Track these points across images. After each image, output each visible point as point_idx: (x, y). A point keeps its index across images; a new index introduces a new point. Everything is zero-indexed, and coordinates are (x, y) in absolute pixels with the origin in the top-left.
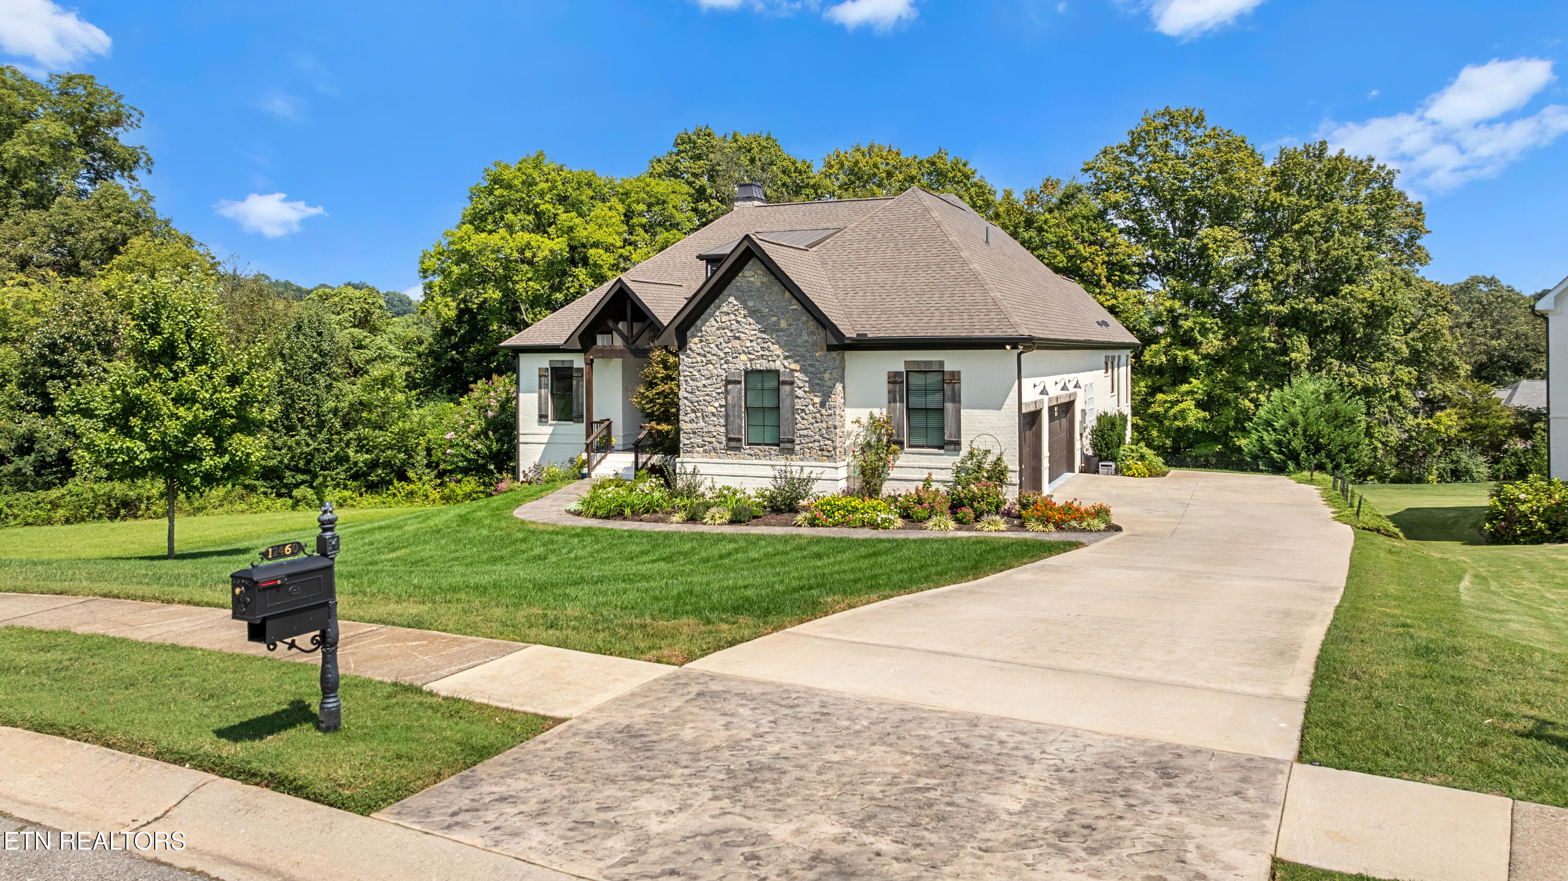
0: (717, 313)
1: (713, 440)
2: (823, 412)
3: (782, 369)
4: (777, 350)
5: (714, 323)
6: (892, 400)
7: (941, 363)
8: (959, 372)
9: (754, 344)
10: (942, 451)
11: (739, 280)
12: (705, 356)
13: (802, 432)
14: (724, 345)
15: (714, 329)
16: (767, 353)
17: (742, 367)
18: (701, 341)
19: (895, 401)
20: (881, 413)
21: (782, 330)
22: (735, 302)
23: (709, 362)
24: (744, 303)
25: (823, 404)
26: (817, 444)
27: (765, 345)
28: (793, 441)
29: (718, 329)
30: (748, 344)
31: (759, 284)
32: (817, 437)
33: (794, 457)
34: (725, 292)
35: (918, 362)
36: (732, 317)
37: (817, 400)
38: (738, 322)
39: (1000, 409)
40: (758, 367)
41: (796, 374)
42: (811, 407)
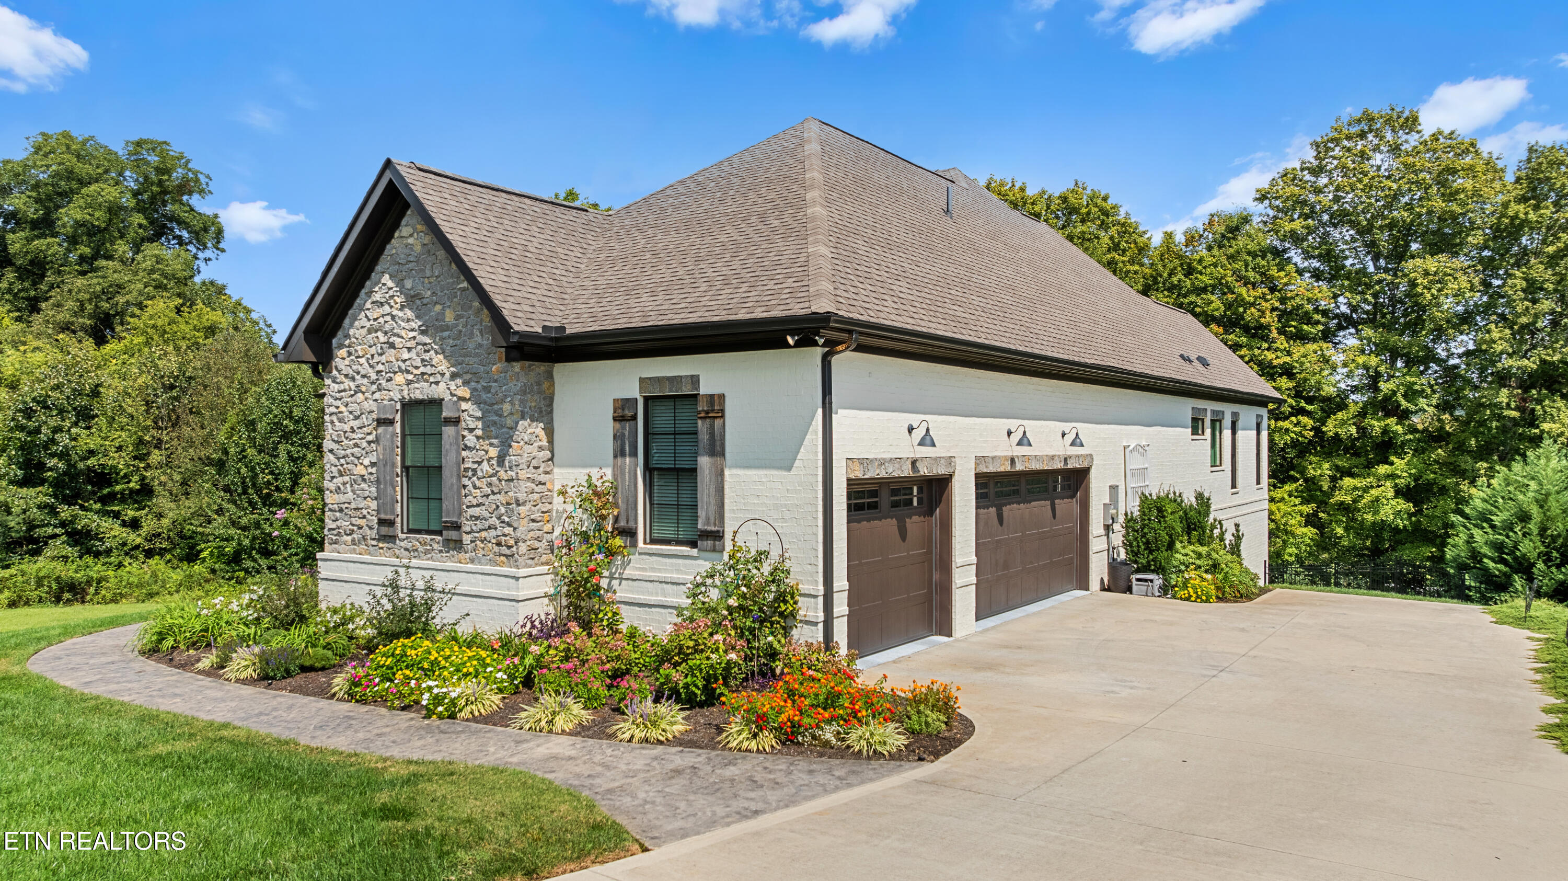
0: (368, 305)
1: (362, 522)
2: (502, 474)
3: (447, 397)
4: (442, 364)
5: (364, 322)
6: (619, 453)
7: (695, 380)
8: (722, 397)
9: (413, 354)
10: (695, 552)
11: (394, 247)
12: (353, 379)
13: (471, 511)
14: (377, 359)
15: (364, 331)
16: (429, 370)
17: (397, 397)
18: (350, 354)
19: (623, 455)
20: (603, 475)
21: (447, 328)
22: (390, 284)
23: (358, 390)
24: (400, 283)
25: (501, 460)
26: (493, 533)
27: (426, 356)
28: (457, 527)
29: (370, 331)
30: (406, 356)
31: (418, 248)
32: (494, 521)
33: (462, 555)
34: (378, 268)
35: (659, 380)
36: (387, 308)
37: (493, 452)
38: (393, 317)
39: (789, 469)
40: (418, 395)
41: (464, 406)
42: (485, 465)
